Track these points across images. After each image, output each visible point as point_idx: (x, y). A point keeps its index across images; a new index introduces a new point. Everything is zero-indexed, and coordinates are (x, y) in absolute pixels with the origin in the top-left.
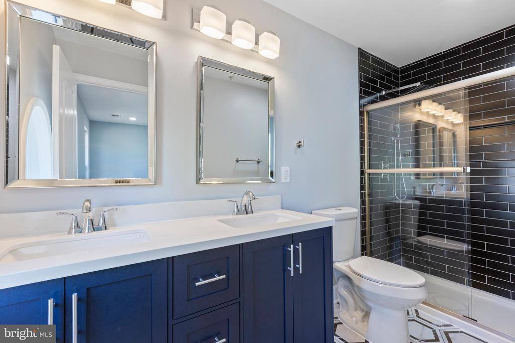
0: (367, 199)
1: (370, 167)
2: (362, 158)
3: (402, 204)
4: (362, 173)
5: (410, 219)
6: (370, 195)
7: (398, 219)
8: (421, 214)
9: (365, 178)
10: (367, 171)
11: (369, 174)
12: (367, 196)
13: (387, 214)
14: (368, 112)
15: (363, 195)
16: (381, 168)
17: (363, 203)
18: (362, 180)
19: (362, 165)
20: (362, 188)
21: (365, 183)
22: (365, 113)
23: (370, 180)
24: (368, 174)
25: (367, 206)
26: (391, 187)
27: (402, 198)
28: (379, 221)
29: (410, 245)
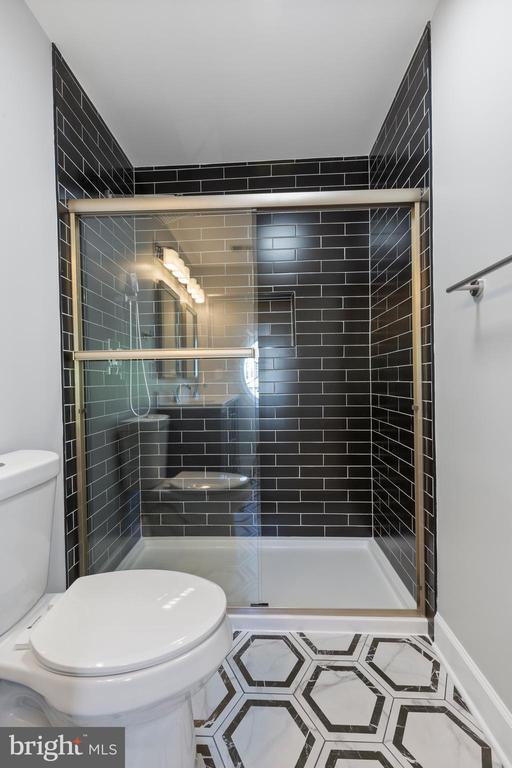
0: (78, 421)
1: (85, 346)
2: (66, 323)
3: (142, 423)
4: (67, 359)
5: (153, 449)
6: (85, 412)
7: (135, 452)
8: (172, 437)
9: (73, 372)
10: (79, 355)
11: (83, 363)
12: (78, 415)
13: (118, 448)
14: (78, 215)
15: (68, 414)
16: (106, 349)
17: (69, 431)
18: (67, 378)
19: (66, 342)
20: (68, 396)
21: (73, 384)
22: (72, 216)
23: (86, 378)
24: (80, 362)
25: (79, 438)
26: (124, 392)
27: (142, 412)
28: (104, 465)
29: (156, 496)
